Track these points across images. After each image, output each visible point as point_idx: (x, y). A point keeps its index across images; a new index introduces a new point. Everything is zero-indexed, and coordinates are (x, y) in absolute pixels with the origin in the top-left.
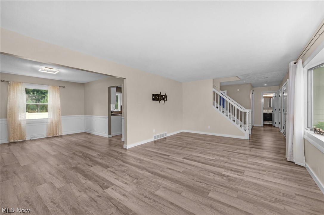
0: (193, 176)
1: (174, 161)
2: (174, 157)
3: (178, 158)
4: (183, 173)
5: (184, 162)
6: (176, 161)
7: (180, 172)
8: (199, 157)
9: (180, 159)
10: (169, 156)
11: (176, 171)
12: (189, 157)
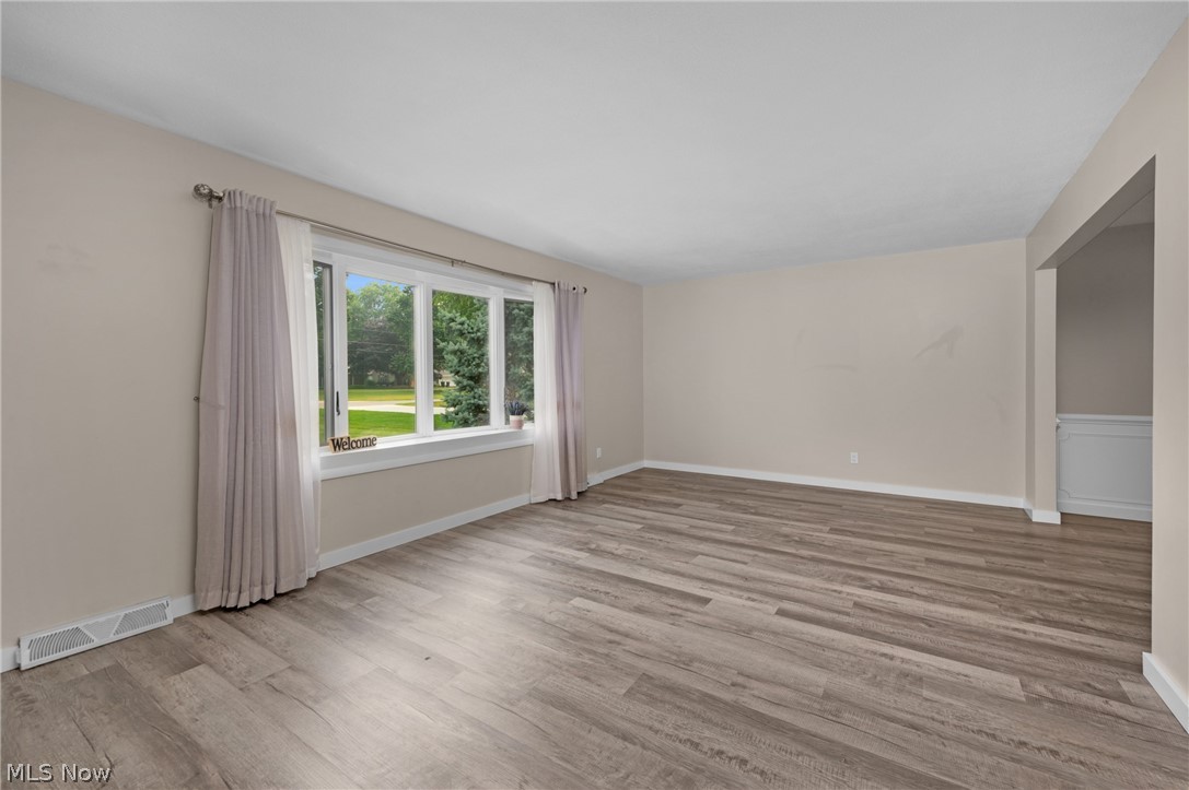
0: (670, 549)
1: (739, 588)
2: (752, 608)
3: (731, 598)
4: (695, 554)
5: (700, 584)
6: (729, 586)
7: (702, 554)
8: (639, 610)
9: (721, 597)
10: (781, 613)
11: (714, 557)
12: (684, 605)
